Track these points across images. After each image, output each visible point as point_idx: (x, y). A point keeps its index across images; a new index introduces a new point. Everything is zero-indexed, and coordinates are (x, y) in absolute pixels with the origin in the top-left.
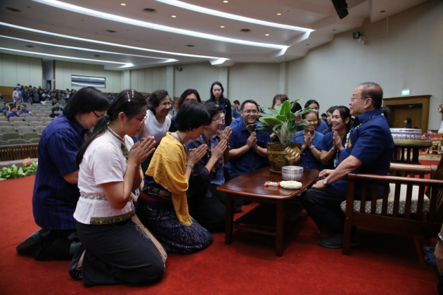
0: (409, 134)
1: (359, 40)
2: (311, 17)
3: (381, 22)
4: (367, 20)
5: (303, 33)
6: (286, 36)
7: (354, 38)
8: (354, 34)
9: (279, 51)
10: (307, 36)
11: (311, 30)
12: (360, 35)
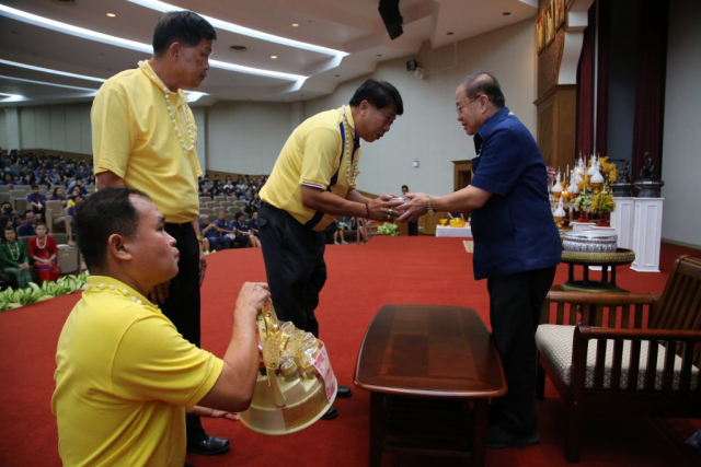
0: (605, 243)
1: (416, 73)
2: (344, 33)
3: (447, 49)
4: (426, 44)
5: (331, 58)
6: (302, 61)
7: (409, 68)
8: (408, 63)
9: (292, 83)
10: (337, 62)
11: (345, 54)
12: (416, 65)
